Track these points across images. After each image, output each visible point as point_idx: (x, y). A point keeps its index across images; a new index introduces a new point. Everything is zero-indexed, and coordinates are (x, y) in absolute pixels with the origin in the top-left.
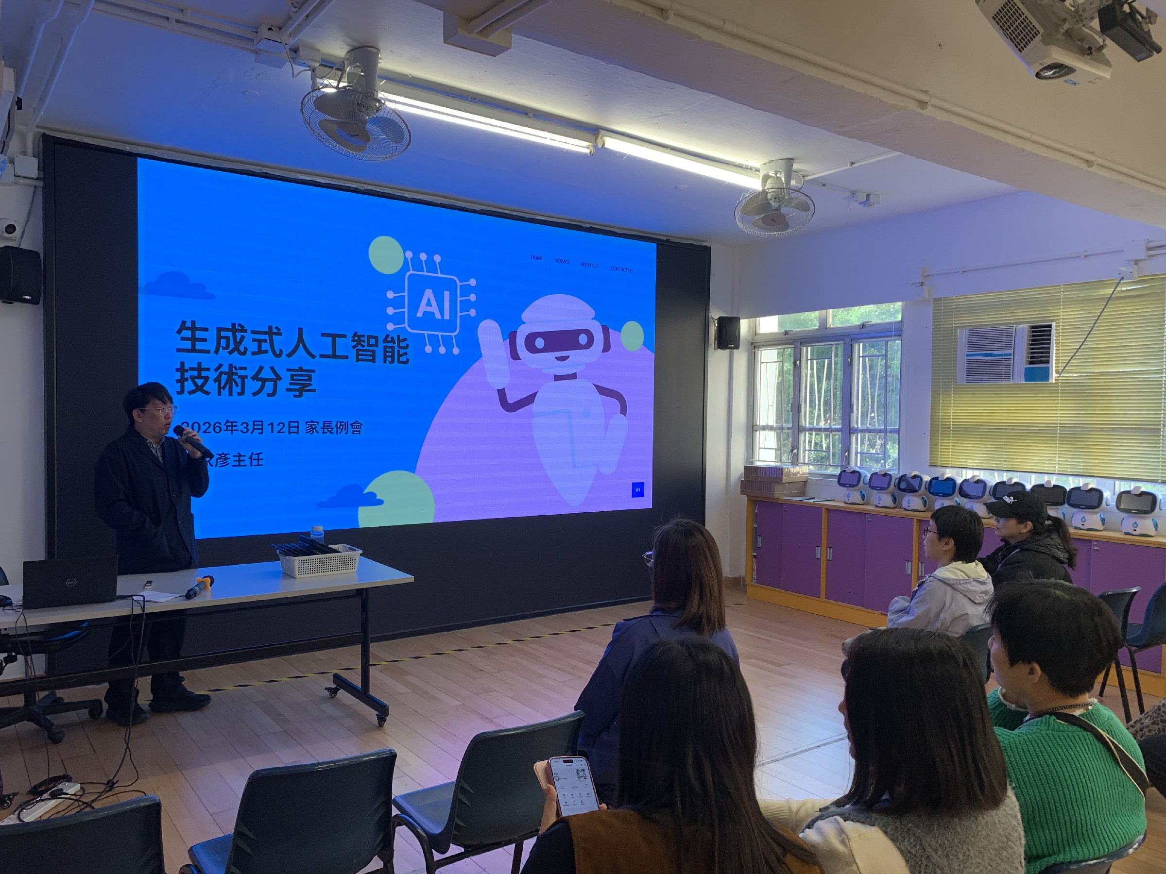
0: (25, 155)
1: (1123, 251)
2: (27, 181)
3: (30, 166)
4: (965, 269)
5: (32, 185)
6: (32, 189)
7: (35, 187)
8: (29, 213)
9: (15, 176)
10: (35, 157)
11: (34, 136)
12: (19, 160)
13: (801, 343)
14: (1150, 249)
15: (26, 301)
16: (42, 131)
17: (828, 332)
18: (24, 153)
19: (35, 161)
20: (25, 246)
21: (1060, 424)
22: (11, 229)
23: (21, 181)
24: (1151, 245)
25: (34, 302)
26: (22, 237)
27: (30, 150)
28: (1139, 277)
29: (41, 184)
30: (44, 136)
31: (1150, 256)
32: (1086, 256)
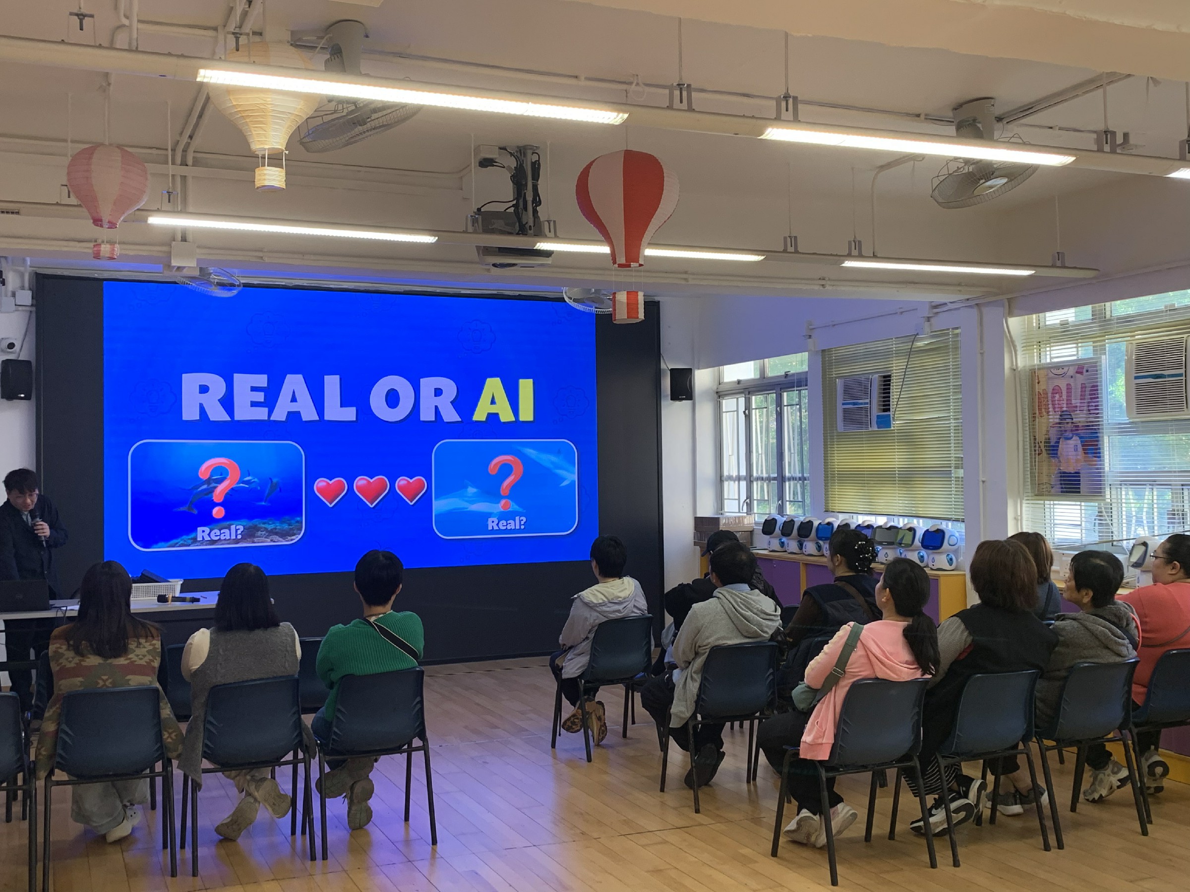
0: (24, 290)
1: (917, 309)
2: (24, 308)
3: (26, 297)
4: (834, 323)
5: (26, 311)
6: (28, 314)
7: (31, 311)
8: (26, 332)
9: (16, 305)
10: (30, 289)
11: (30, 274)
12: (19, 293)
13: (749, 393)
14: (936, 307)
15: (22, 398)
16: (35, 269)
17: (765, 381)
18: (23, 288)
19: (29, 293)
20: (23, 357)
21: (898, 468)
22: (11, 346)
23: (20, 308)
24: (933, 304)
25: (28, 397)
26: (21, 350)
27: (27, 285)
28: (932, 332)
29: (34, 309)
30: (36, 273)
31: (937, 313)
32: (902, 313)
